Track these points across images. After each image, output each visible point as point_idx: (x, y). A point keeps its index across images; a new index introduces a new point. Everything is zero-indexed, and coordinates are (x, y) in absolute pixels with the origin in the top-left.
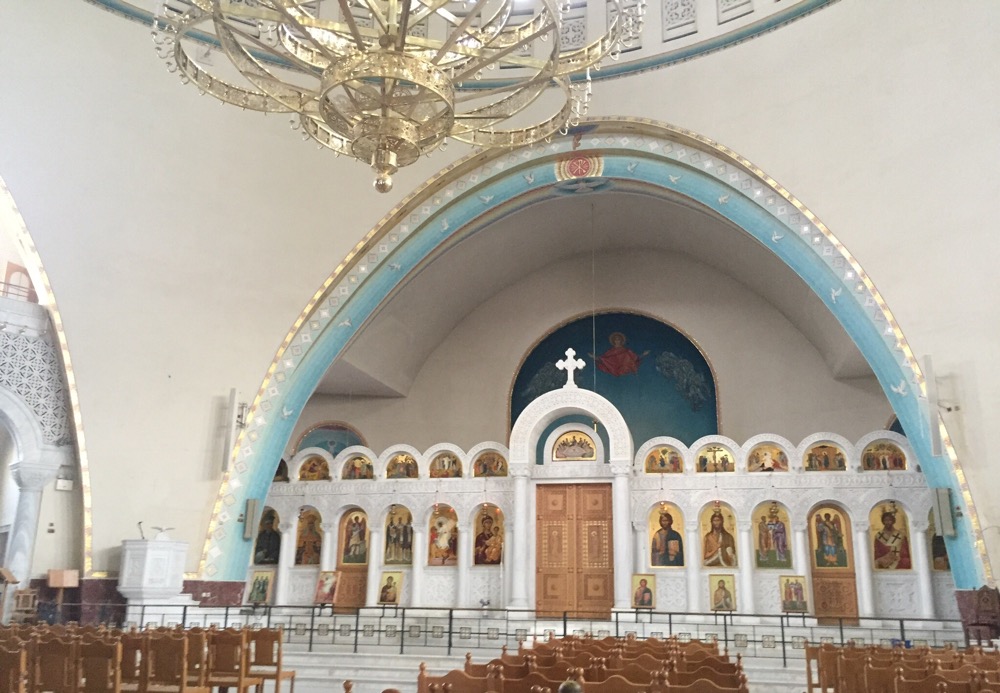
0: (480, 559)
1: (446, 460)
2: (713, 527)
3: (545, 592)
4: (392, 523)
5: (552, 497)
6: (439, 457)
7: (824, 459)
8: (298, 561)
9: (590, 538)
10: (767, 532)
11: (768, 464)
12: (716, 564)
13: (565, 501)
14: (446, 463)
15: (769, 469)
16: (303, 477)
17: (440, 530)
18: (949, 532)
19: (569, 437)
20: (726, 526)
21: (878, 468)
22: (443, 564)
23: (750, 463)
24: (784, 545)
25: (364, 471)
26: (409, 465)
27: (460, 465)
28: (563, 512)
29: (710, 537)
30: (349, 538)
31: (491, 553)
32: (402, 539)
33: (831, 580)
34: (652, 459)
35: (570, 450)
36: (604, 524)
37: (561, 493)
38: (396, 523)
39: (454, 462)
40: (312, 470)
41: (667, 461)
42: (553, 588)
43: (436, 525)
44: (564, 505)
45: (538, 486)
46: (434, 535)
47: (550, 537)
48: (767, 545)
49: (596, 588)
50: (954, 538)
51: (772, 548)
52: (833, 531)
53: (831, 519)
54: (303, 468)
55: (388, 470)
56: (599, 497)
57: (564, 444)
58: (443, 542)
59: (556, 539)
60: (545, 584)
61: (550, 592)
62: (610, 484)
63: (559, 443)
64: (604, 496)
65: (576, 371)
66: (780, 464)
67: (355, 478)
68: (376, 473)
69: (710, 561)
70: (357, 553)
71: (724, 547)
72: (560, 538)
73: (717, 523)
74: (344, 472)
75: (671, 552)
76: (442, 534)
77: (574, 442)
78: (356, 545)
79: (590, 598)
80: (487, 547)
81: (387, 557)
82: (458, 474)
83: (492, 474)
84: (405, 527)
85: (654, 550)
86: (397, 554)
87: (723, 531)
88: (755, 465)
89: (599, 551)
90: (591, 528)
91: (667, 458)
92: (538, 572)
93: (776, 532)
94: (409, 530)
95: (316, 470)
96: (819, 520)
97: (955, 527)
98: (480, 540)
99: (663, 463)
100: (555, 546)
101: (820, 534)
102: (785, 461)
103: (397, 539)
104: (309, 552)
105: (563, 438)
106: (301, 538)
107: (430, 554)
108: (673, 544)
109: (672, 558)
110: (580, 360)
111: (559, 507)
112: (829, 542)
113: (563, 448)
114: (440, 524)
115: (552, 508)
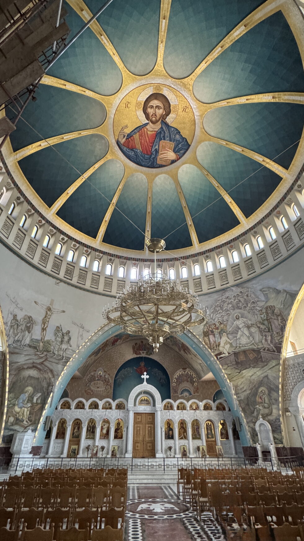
0: (116, 437)
1: (107, 404)
2: (181, 426)
3: (135, 448)
4: (89, 424)
5: (138, 417)
6: (105, 403)
7: (207, 408)
8: (57, 437)
9: (148, 430)
10: (194, 428)
11: (194, 408)
12: (182, 438)
13: (141, 417)
14: (107, 405)
15: (195, 410)
16: (61, 408)
17: (104, 427)
18: (240, 429)
19: (143, 398)
20: (184, 426)
21: (220, 410)
22: (104, 439)
23: (190, 408)
24: (199, 432)
25: (82, 407)
26: (96, 405)
27: (112, 405)
28: (141, 421)
29: (181, 430)
30: (74, 429)
31: (119, 435)
32: (92, 430)
33: (210, 443)
34: (165, 405)
35: (143, 402)
36: (152, 426)
37: (140, 415)
38: (90, 424)
39: (110, 404)
40: (64, 405)
41: (169, 407)
42: (137, 447)
43: (103, 425)
44: (141, 419)
45: (134, 413)
46: (102, 429)
47: (137, 429)
48: (195, 432)
49: (150, 447)
50: (241, 431)
51: (196, 433)
52: (210, 428)
53: (210, 424)
54: (62, 405)
55: (89, 406)
56: (151, 417)
57: (142, 400)
58: (105, 431)
59: (139, 430)
60: (135, 445)
61: (136, 448)
62: (154, 413)
63: (141, 399)
64: (152, 417)
65: (147, 379)
66: (197, 408)
67: (78, 409)
68: (85, 407)
69: (181, 437)
70: (76, 435)
71: (184, 433)
72: (140, 430)
73: (182, 425)
74: (75, 406)
75: (170, 435)
76: (104, 428)
77: (145, 399)
78: (76, 432)
79: (148, 450)
80: (118, 433)
81: (86, 436)
82: (111, 408)
83: (121, 409)
84: (93, 426)
85: (166, 434)
86: (90, 435)
87: (184, 428)
88: (191, 408)
89: (151, 434)
90: (149, 427)
91: (169, 405)
92: (133, 441)
93: (197, 428)
94: (94, 427)
95: (66, 406)
96: (207, 425)
97: (240, 428)
98: (116, 431)
99: (168, 407)
100: (138, 433)
101: (207, 429)
102: (198, 407)
103: (90, 430)
104: (61, 434)
105: (142, 398)
106: (58, 429)
107: (100, 435)
108: (171, 432)
109: (170, 437)
110: (148, 376)
111: (140, 420)
112: (209, 431)
113: (142, 402)
114: (104, 425)
115: (138, 420)
